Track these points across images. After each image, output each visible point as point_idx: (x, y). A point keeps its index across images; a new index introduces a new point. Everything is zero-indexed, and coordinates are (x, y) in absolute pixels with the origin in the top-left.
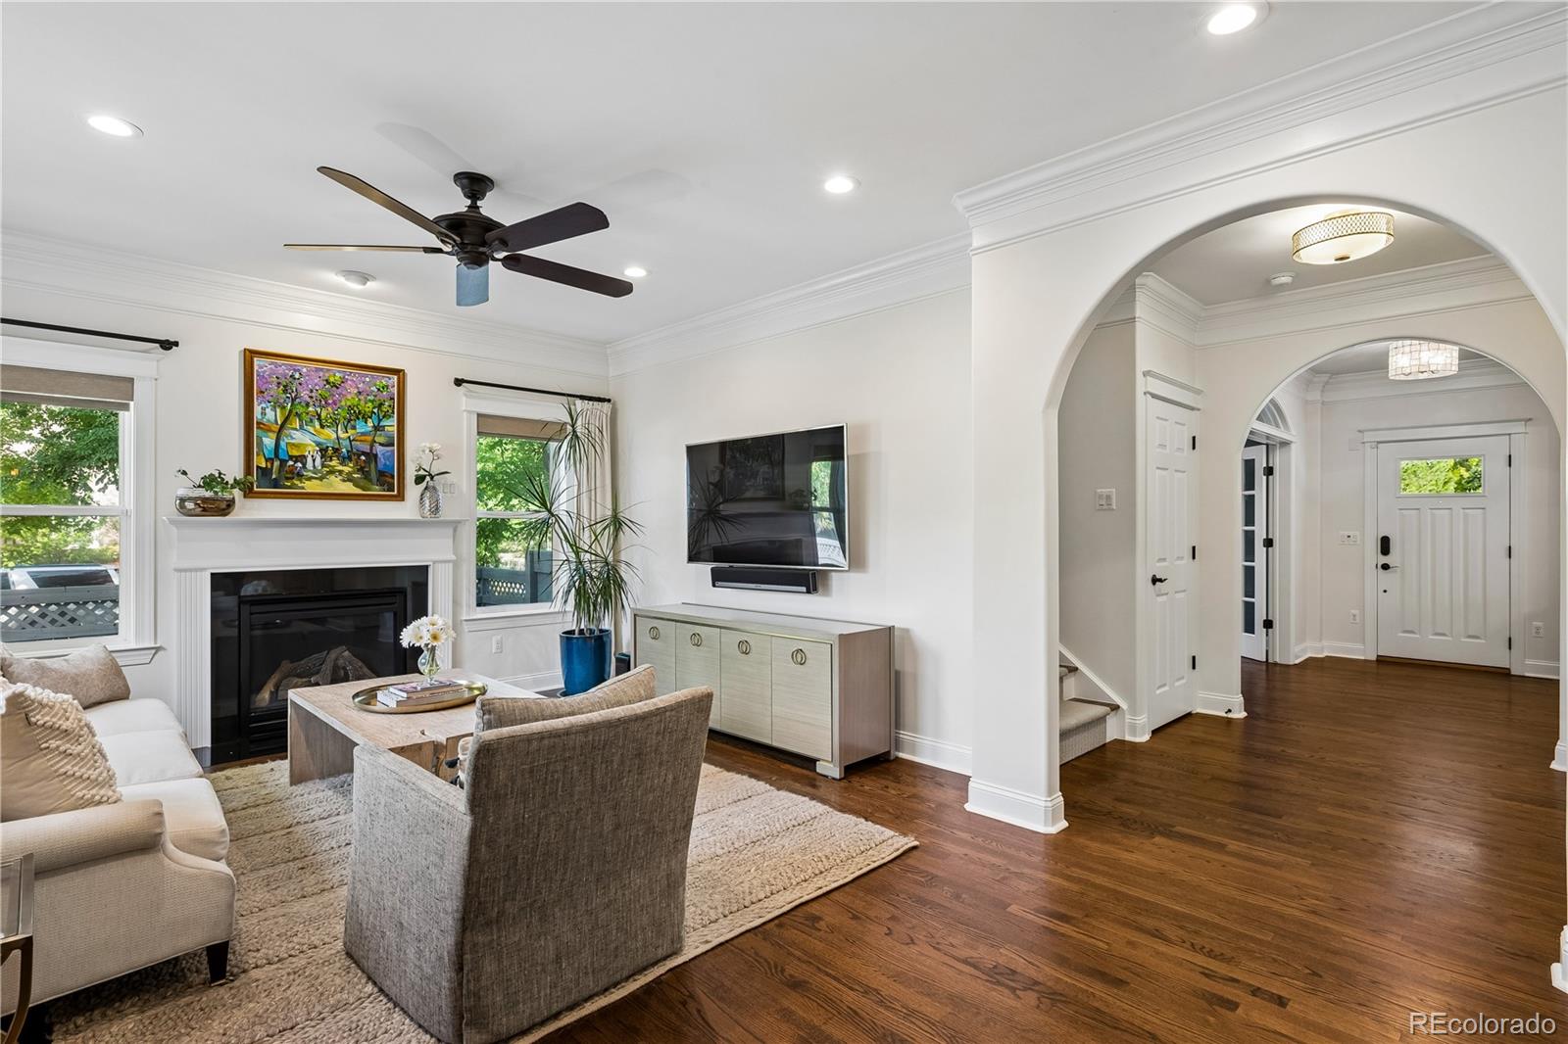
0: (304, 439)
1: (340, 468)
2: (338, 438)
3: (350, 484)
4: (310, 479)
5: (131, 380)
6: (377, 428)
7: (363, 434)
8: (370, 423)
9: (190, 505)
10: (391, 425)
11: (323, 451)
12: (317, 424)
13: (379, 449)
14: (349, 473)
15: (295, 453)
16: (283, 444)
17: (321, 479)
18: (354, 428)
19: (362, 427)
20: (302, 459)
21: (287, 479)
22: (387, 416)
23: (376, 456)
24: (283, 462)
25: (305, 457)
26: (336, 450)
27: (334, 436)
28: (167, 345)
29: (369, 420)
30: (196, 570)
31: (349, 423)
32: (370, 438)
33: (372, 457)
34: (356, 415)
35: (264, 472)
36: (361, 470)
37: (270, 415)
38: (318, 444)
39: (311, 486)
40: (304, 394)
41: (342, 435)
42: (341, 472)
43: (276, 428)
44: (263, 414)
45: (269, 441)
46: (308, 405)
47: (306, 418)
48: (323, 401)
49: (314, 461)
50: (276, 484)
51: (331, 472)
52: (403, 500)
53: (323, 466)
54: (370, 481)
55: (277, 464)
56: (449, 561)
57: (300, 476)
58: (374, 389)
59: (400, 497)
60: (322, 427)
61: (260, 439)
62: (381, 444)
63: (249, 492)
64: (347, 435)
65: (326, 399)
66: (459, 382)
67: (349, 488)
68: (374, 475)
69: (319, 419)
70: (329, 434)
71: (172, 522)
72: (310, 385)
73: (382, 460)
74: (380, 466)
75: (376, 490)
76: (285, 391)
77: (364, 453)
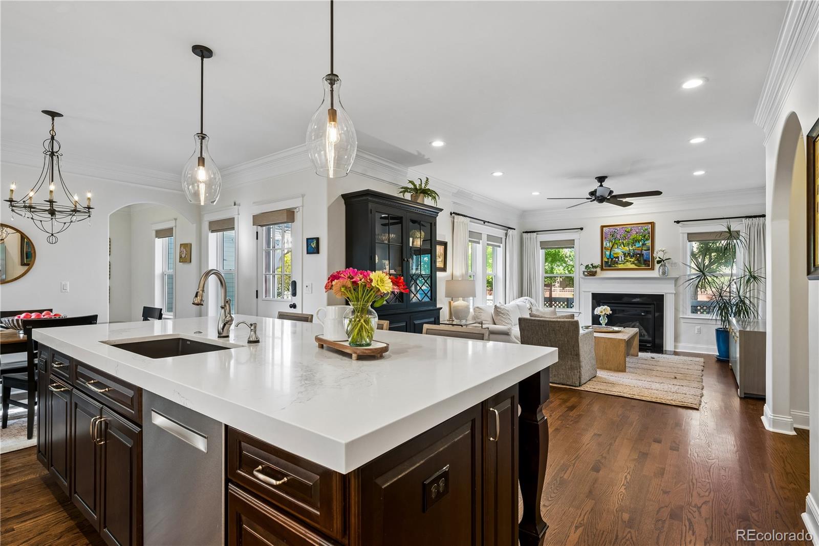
0: (619, 251)
1: (630, 260)
2: (629, 250)
3: (633, 265)
4: (620, 264)
5: (574, 240)
6: (643, 245)
7: (638, 247)
8: (641, 243)
9: (586, 273)
10: (649, 243)
11: (625, 254)
12: (622, 245)
13: (644, 252)
14: (633, 261)
15: (615, 256)
16: (612, 253)
17: (624, 264)
18: (635, 245)
19: (637, 245)
20: (618, 257)
21: (613, 264)
22: (647, 240)
23: (643, 254)
24: (612, 259)
25: (619, 257)
26: (628, 254)
27: (628, 249)
28: (582, 229)
29: (640, 242)
30: (588, 292)
31: (633, 244)
32: (641, 249)
33: (641, 255)
34: (636, 241)
35: (607, 263)
36: (638, 260)
37: (608, 244)
38: (623, 252)
39: (620, 266)
40: (618, 236)
41: (631, 248)
42: (630, 261)
43: (610, 249)
44: (606, 244)
45: (608, 253)
46: (619, 240)
47: (619, 244)
48: (624, 238)
49: (621, 258)
50: (610, 266)
51: (627, 261)
52: (653, 270)
53: (625, 259)
54: (641, 263)
55: (610, 260)
56: (673, 293)
57: (617, 263)
58: (642, 231)
59: (653, 269)
60: (624, 246)
61: (605, 252)
62: (645, 250)
63: (602, 269)
64: (632, 248)
65: (625, 237)
66: (678, 222)
67: (633, 266)
68: (642, 261)
69: (623, 244)
70: (627, 248)
71: (582, 278)
72: (621, 233)
73: (645, 256)
74: (645, 258)
75: (643, 267)
76: (612, 236)
77: (638, 254)
